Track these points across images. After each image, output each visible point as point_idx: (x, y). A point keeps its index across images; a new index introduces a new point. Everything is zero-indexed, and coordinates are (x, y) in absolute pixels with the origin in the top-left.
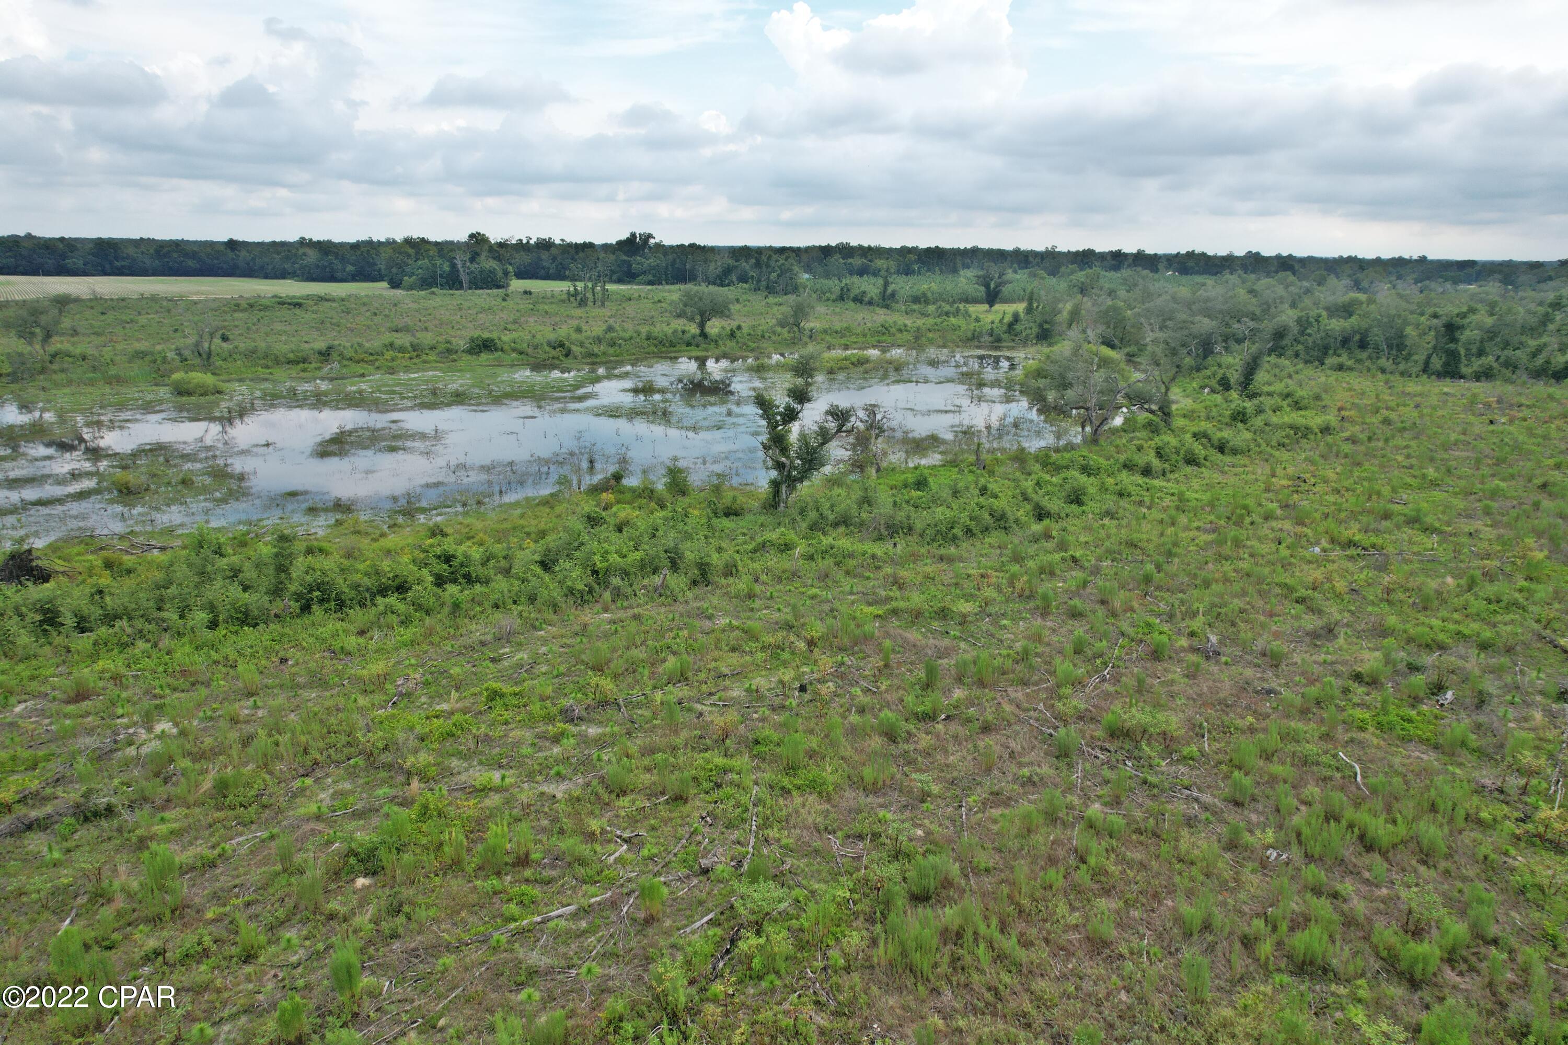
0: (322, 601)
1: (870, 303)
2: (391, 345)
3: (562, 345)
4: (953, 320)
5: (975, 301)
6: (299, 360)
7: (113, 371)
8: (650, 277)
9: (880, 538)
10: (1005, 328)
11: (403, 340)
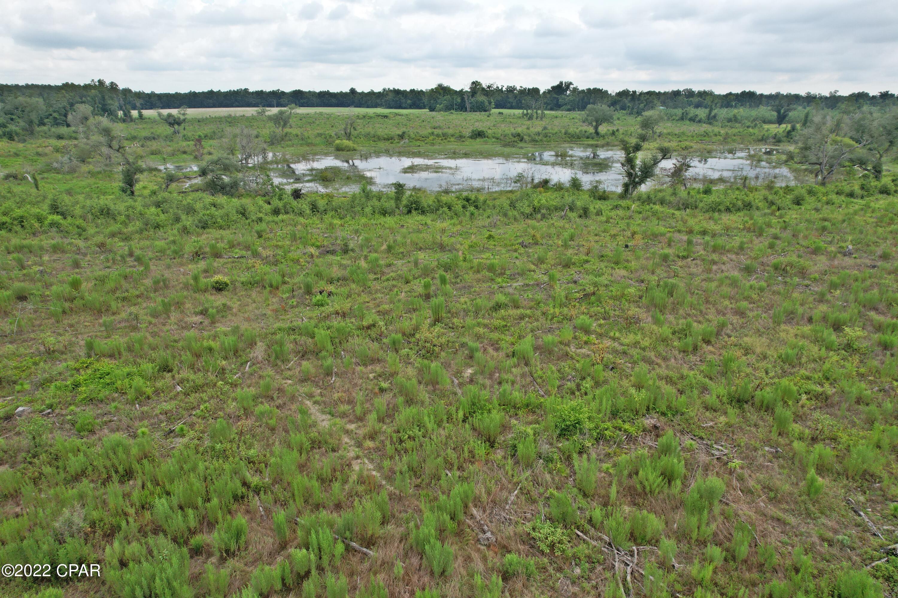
0: (416, 209)
1: (700, 121)
2: (433, 133)
3: (519, 135)
4: (751, 130)
5: (770, 122)
6: (389, 139)
7: (310, 141)
8: (569, 107)
9: (679, 209)
10: (785, 134)
11: (439, 131)
